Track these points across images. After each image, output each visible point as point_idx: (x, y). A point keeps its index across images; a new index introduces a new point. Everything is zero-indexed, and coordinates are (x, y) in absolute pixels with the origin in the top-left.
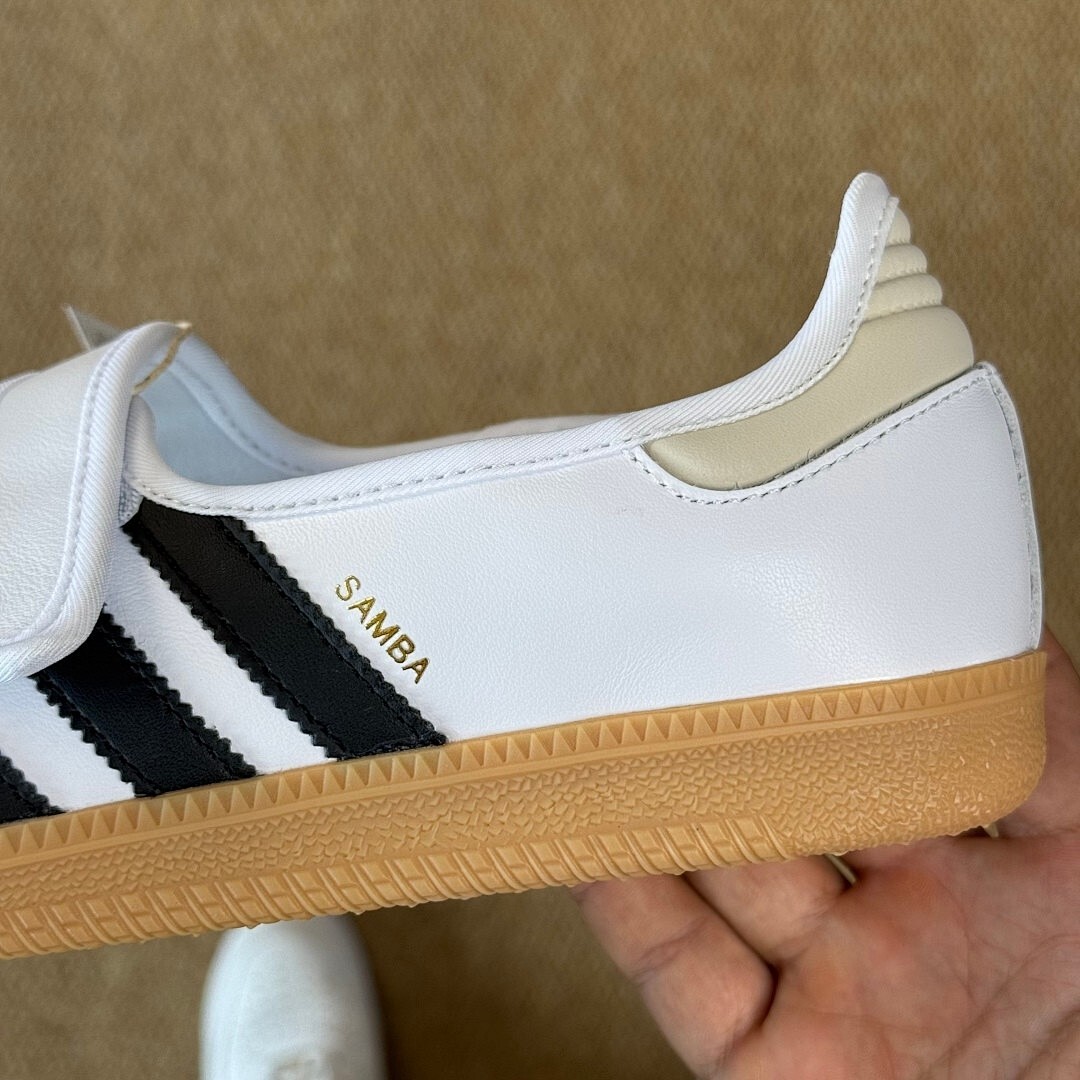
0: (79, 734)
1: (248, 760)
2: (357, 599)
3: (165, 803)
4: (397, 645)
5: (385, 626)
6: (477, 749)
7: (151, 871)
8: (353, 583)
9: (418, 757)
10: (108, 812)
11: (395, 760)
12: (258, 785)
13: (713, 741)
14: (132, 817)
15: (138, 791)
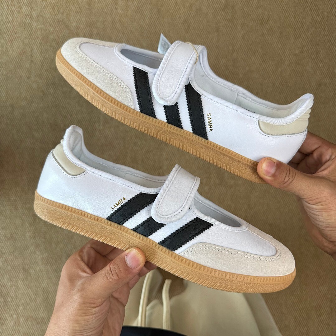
0: (164, 111)
1: (183, 127)
2: (209, 117)
3: (170, 125)
4: (210, 126)
5: (210, 123)
6: (211, 143)
7: (163, 132)
8: (210, 115)
9: (203, 140)
10: (162, 122)
11: (200, 138)
12: (182, 130)
13: (240, 160)
14: (165, 125)
15: (167, 122)
